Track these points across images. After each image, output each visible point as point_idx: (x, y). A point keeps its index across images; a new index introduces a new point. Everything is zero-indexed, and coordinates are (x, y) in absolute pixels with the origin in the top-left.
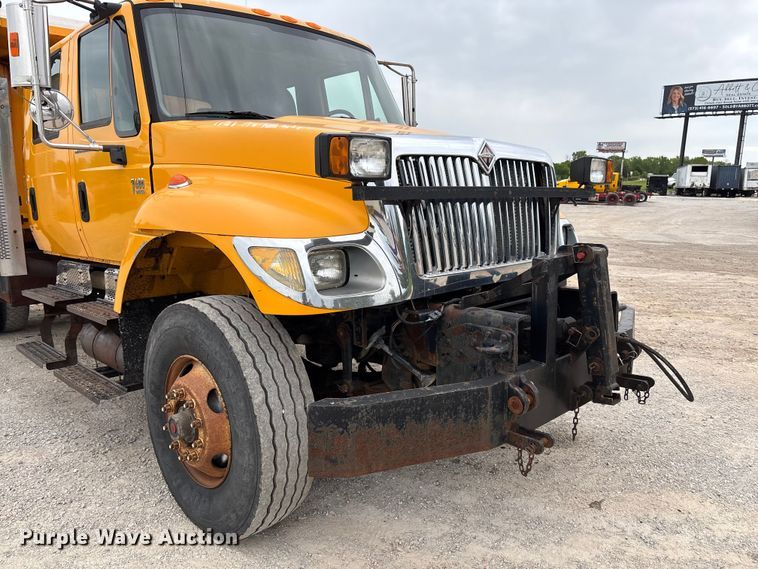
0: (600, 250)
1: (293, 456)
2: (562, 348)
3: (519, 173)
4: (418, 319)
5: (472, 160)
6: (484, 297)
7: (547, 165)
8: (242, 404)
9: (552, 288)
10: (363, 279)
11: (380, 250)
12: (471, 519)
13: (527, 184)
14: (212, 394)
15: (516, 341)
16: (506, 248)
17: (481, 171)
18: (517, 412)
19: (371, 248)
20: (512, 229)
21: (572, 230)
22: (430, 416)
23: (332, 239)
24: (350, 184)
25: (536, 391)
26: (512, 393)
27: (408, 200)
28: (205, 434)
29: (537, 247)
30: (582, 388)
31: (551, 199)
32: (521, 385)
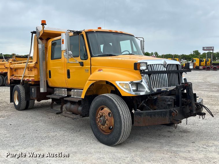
0: (190, 83)
1: (128, 125)
2: (183, 105)
3: (172, 67)
4: (152, 98)
5: (162, 65)
6: (166, 94)
7: (179, 65)
8: (117, 114)
9: (180, 91)
10: (141, 89)
11: (144, 83)
12: (164, 144)
13: (174, 69)
14: (109, 114)
15: (173, 102)
16: (170, 84)
17: (164, 67)
18: (174, 115)
19: (142, 83)
20: (171, 79)
21: (186, 80)
22: (157, 115)
23: (134, 82)
24: (139, 71)
25: (177, 112)
26: (173, 112)
27: (149, 74)
28: (108, 122)
29: (177, 84)
30: (188, 113)
31: (180, 73)
32: (174, 110)
